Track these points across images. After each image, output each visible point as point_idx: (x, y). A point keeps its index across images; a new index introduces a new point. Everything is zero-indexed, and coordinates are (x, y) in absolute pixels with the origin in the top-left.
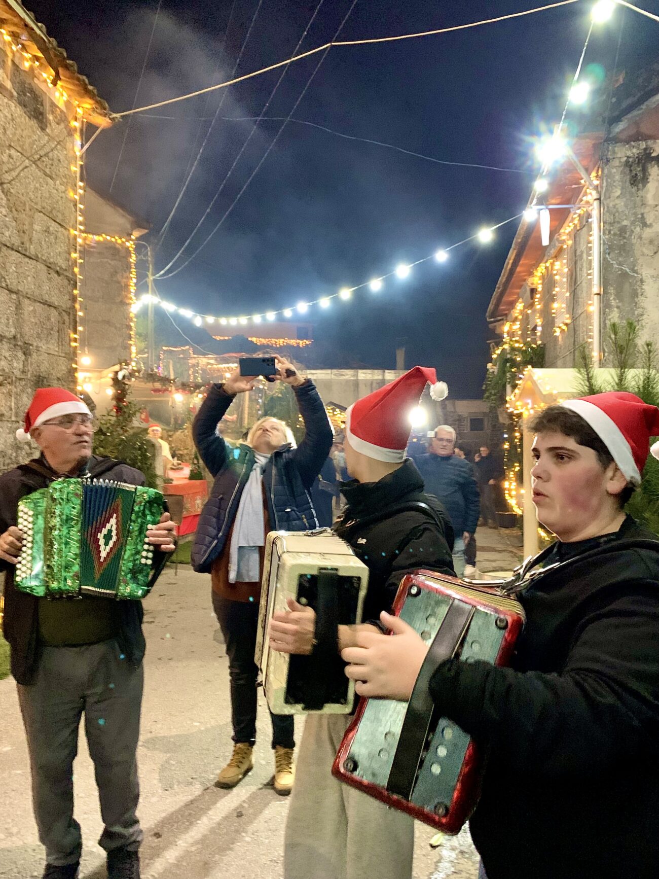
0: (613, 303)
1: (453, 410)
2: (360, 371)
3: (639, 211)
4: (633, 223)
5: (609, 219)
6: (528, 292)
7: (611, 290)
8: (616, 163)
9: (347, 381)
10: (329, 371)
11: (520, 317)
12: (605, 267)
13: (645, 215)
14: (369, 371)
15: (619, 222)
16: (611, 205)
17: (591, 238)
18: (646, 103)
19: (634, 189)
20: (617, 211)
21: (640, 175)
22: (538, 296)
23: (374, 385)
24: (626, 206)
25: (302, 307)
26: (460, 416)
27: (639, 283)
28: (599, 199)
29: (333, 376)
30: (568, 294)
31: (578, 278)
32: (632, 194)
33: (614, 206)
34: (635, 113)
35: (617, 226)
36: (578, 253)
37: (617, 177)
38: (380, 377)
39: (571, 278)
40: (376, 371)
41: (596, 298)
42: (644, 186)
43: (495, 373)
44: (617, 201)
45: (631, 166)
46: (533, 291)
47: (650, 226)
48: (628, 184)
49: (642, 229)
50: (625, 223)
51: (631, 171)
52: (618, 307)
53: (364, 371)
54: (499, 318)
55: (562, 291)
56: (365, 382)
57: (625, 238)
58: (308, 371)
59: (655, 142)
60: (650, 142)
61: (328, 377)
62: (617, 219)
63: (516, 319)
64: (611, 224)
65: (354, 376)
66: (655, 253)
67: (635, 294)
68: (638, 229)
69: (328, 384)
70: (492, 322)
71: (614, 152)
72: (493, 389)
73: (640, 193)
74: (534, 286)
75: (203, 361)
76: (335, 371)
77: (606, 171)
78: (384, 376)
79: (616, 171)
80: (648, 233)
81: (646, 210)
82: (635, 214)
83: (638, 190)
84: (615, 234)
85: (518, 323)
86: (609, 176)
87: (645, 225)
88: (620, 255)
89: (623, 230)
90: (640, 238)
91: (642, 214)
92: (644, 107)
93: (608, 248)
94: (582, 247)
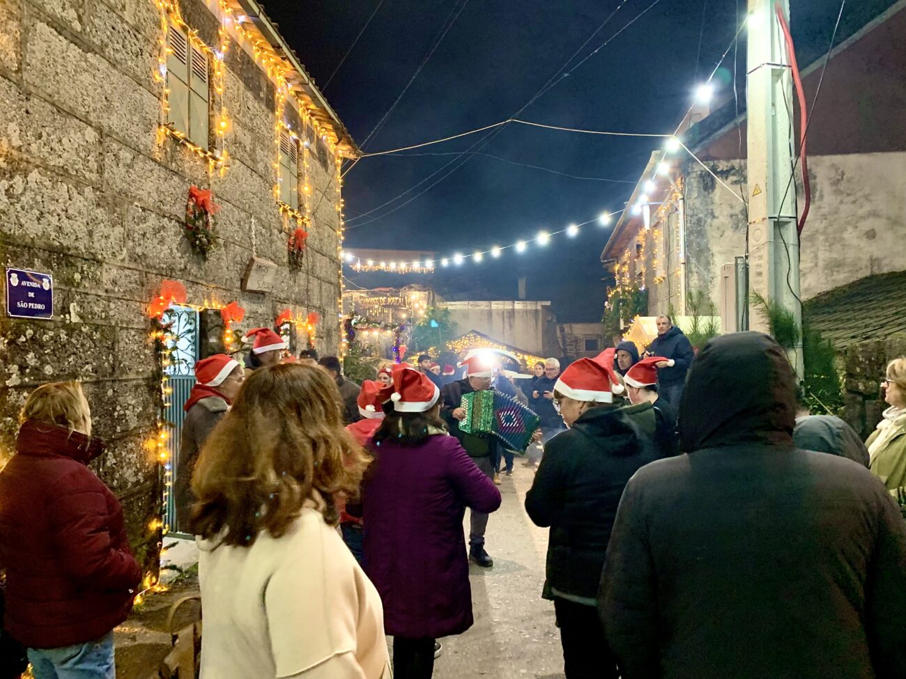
0: (694, 269)
1: (570, 333)
2: (493, 302)
3: (710, 207)
4: (706, 216)
5: (689, 212)
6: (635, 246)
7: (693, 261)
8: (694, 175)
9: (482, 311)
10: (466, 303)
11: (628, 262)
12: (688, 245)
13: (714, 211)
14: (501, 302)
15: (696, 215)
16: (691, 203)
17: (678, 225)
18: (712, 136)
19: (706, 193)
20: (695, 208)
21: (710, 184)
22: (642, 250)
23: (505, 314)
24: (701, 203)
25: (458, 259)
26: (576, 337)
27: (711, 256)
28: (683, 199)
29: (470, 307)
30: (664, 256)
31: (671, 247)
32: (705, 197)
33: (694, 204)
34: (706, 141)
35: (695, 218)
36: (671, 229)
37: (695, 185)
38: (511, 307)
39: (666, 246)
40: (507, 302)
41: (682, 266)
42: (713, 191)
43: (612, 310)
44: (695, 201)
45: (703, 177)
46: (639, 247)
47: (718, 217)
48: (702, 189)
49: (712, 219)
50: (700, 215)
51: (704, 181)
52: (697, 273)
53: (497, 302)
54: (611, 260)
55: (660, 251)
56: (498, 311)
57: (700, 226)
58: (448, 303)
59: (719, 162)
60: (716, 162)
61: (466, 308)
62: (695, 213)
63: (625, 264)
64: (692, 216)
65: (487, 306)
66: (721, 236)
67: (708, 264)
68: (709, 219)
69: (465, 315)
70: (605, 263)
71: (692, 168)
72: (610, 322)
73: (710, 196)
74: (639, 243)
75: (356, 295)
76: (471, 302)
77: (687, 180)
78: (513, 306)
79: (693, 180)
80: (716, 222)
81: (714, 207)
82: (707, 210)
83: (709, 193)
84: (694, 223)
85: (627, 267)
86: (690, 184)
87: (714, 217)
88: (697, 237)
89: (699, 220)
90: (711, 226)
91: (712, 210)
92: (711, 138)
93: (689, 233)
94: (673, 226)
